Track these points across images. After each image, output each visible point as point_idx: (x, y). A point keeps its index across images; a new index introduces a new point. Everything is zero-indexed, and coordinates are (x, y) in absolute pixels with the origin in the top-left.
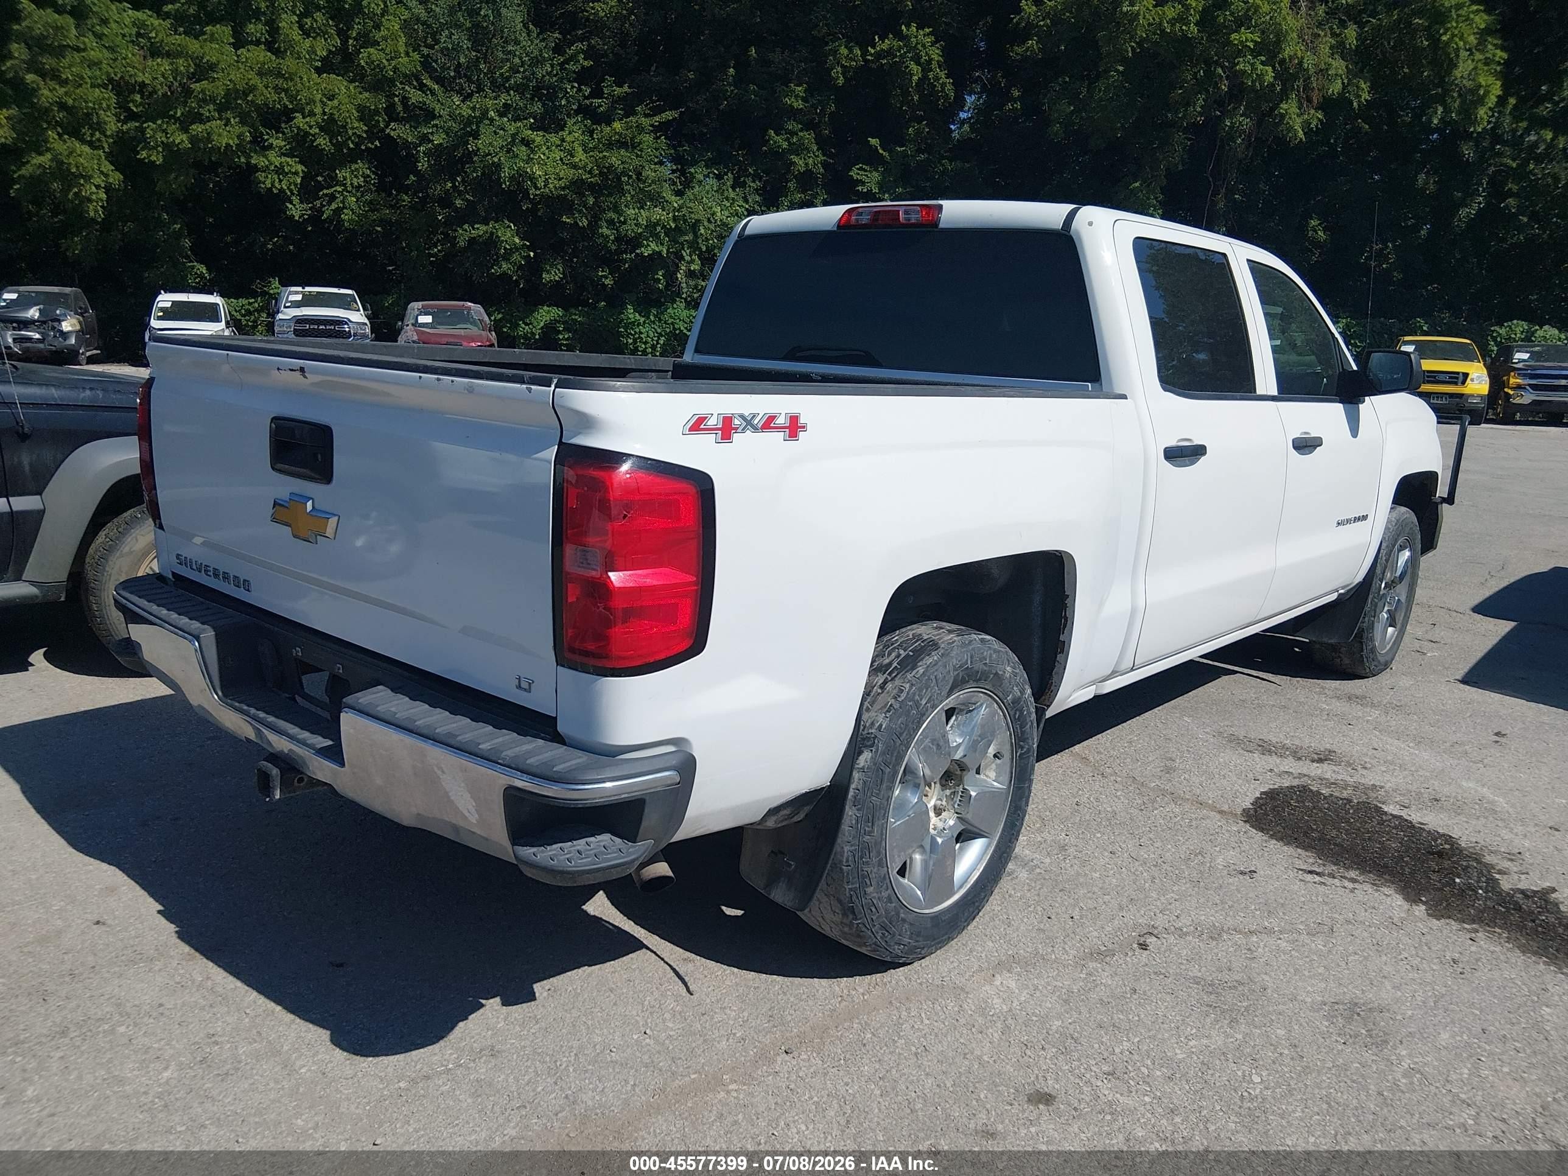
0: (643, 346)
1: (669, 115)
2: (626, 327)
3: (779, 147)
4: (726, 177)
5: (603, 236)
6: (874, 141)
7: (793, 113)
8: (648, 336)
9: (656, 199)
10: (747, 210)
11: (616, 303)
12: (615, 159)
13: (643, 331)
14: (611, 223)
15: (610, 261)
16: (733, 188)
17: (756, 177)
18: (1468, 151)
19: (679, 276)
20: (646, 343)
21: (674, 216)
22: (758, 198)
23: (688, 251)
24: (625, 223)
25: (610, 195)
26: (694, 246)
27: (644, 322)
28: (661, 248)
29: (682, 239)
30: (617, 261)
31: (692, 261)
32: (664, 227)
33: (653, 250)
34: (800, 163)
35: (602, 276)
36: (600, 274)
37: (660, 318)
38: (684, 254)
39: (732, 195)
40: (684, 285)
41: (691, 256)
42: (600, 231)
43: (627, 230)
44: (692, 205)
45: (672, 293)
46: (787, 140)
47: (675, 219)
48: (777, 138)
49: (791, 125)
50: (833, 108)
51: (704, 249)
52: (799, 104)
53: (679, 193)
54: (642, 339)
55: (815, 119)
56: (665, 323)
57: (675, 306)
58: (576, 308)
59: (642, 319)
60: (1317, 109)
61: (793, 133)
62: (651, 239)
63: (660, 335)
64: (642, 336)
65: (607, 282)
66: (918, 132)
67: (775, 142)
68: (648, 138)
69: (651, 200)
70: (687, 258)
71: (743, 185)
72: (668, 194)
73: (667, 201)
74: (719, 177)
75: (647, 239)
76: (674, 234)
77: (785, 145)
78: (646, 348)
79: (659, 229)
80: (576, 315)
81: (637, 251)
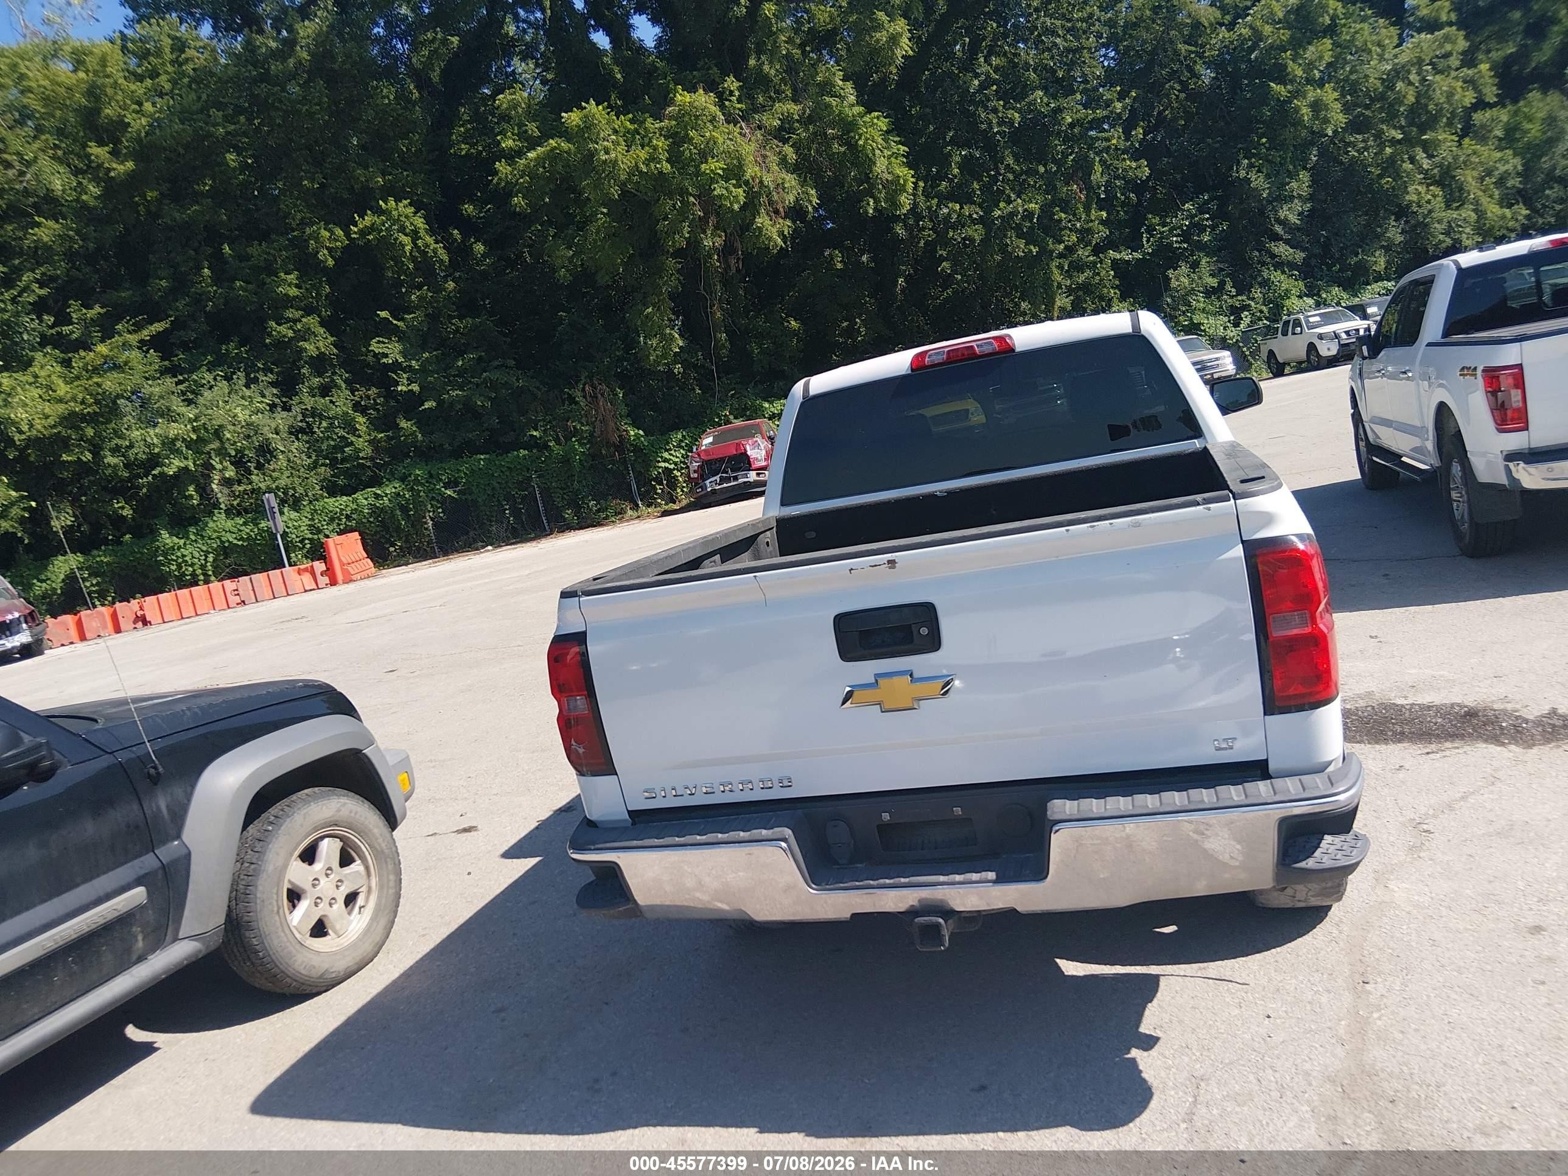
0: (190, 569)
1: (158, 327)
2: (165, 555)
3: (284, 336)
4: (234, 377)
5: (110, 465)
6: (383, 314)
7: (288, 302)
8: (193, 557)
9: (169, 415)
10: (268, 405)
11: (144, 530)
12: (110, 383)
13: (186, 553)
14: (116, 450)
15: (123, 489)
16: (247, 386)
17: (267, 370)
18: (900, 230)
19: (214, 486)
20: (192, 565)
21: (193, 427)
22: (275, 391)
23: (217, 460)
24: (131, 446)
25: (109, 421)
26: (222, 453)
27: (185, 544)
28: (186, 463)
29: (207, 449)
30: (130, 488)
31: (225, 469)
32: (184, 440)
33: (178, 467)
34: (310, 348)
35: (119, 508)
36: (116, 506)
37: (202, 535)
38: (214, 463)
39: (248, 393)
40: (219, 495)
41: (221, 463)
42: (106, 461)
43: (136, 454)
44: (210, 412)
45: (210, 506)
46: (291, 328)
47: (194, 430)
48: (279, 328)
49: (290, 313)
50: (328, 290)
51: (233, 453)
52: (293, 292)
53: (189, 402)
54: (187, 561)
55: (313, 303)
56: (210, 538)
57: (215, 518)
58: (98, 548)
59: (182, 542)
60: (784, 218)
61: (295, 321)
62: (172, 456)
63: (207, 553)
64: (186, 558)
65: (125, 513)
66: (420, 298)
67: (279, 332)
68: (135, 355)
69: (162, 416)
70: (219, 466)
71: (256, 381)
72: (178, 405)
73: (178, 415)
74: (228, 378)
75: (168, 458)
76: (197, 446)
77: (290, 334)
78: (194, 570)
79: (179, 444)
80: (99, 556)
81: (153, 472)
